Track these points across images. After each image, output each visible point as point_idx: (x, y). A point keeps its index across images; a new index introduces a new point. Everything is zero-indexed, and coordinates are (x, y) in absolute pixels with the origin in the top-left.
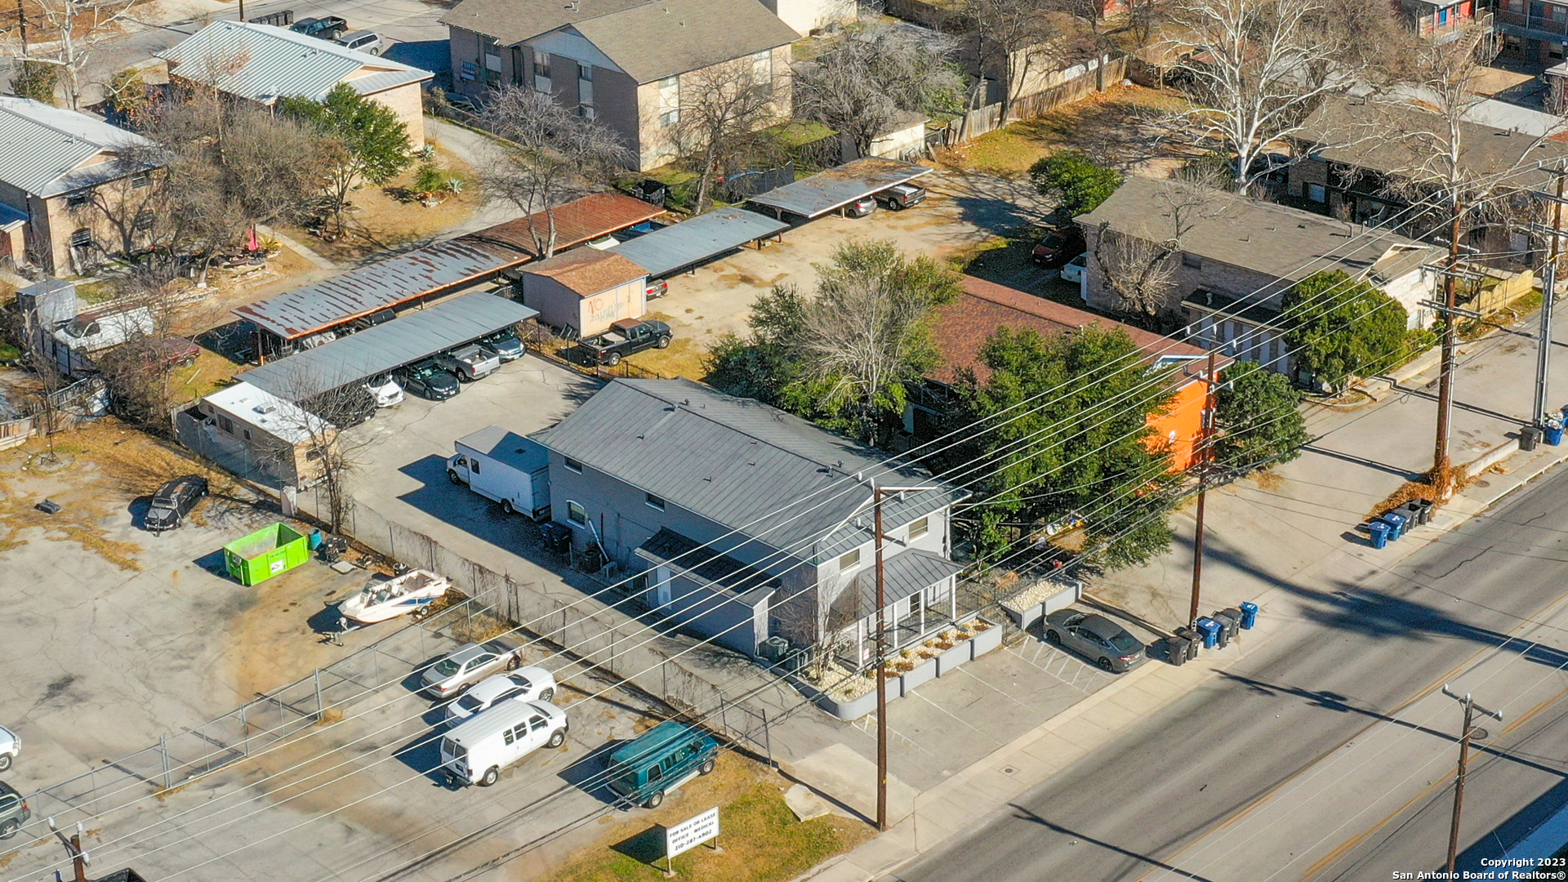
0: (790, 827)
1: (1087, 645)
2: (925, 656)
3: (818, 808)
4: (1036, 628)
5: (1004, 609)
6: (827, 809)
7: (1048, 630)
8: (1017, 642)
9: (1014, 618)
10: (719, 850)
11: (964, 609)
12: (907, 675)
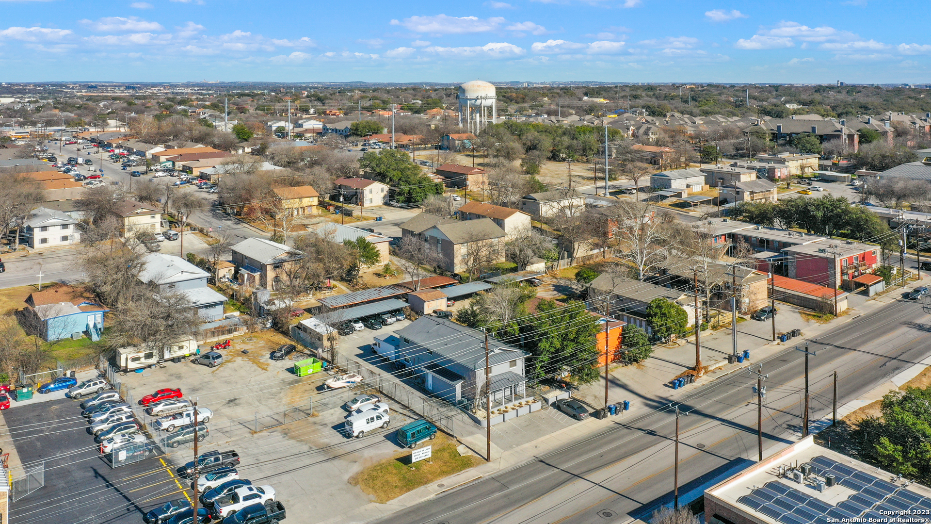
0: (457, 458)
1: (569, 410)
2: (513, 409)
3: (468, 452)
4: (553, 405)
5: (543, 397)
6: (470, 453)
7: (557, 406)
8: (546, 409)
9: (546, 400)
10: (431, 463)
11: (528, 396)
12: (506, 414)
